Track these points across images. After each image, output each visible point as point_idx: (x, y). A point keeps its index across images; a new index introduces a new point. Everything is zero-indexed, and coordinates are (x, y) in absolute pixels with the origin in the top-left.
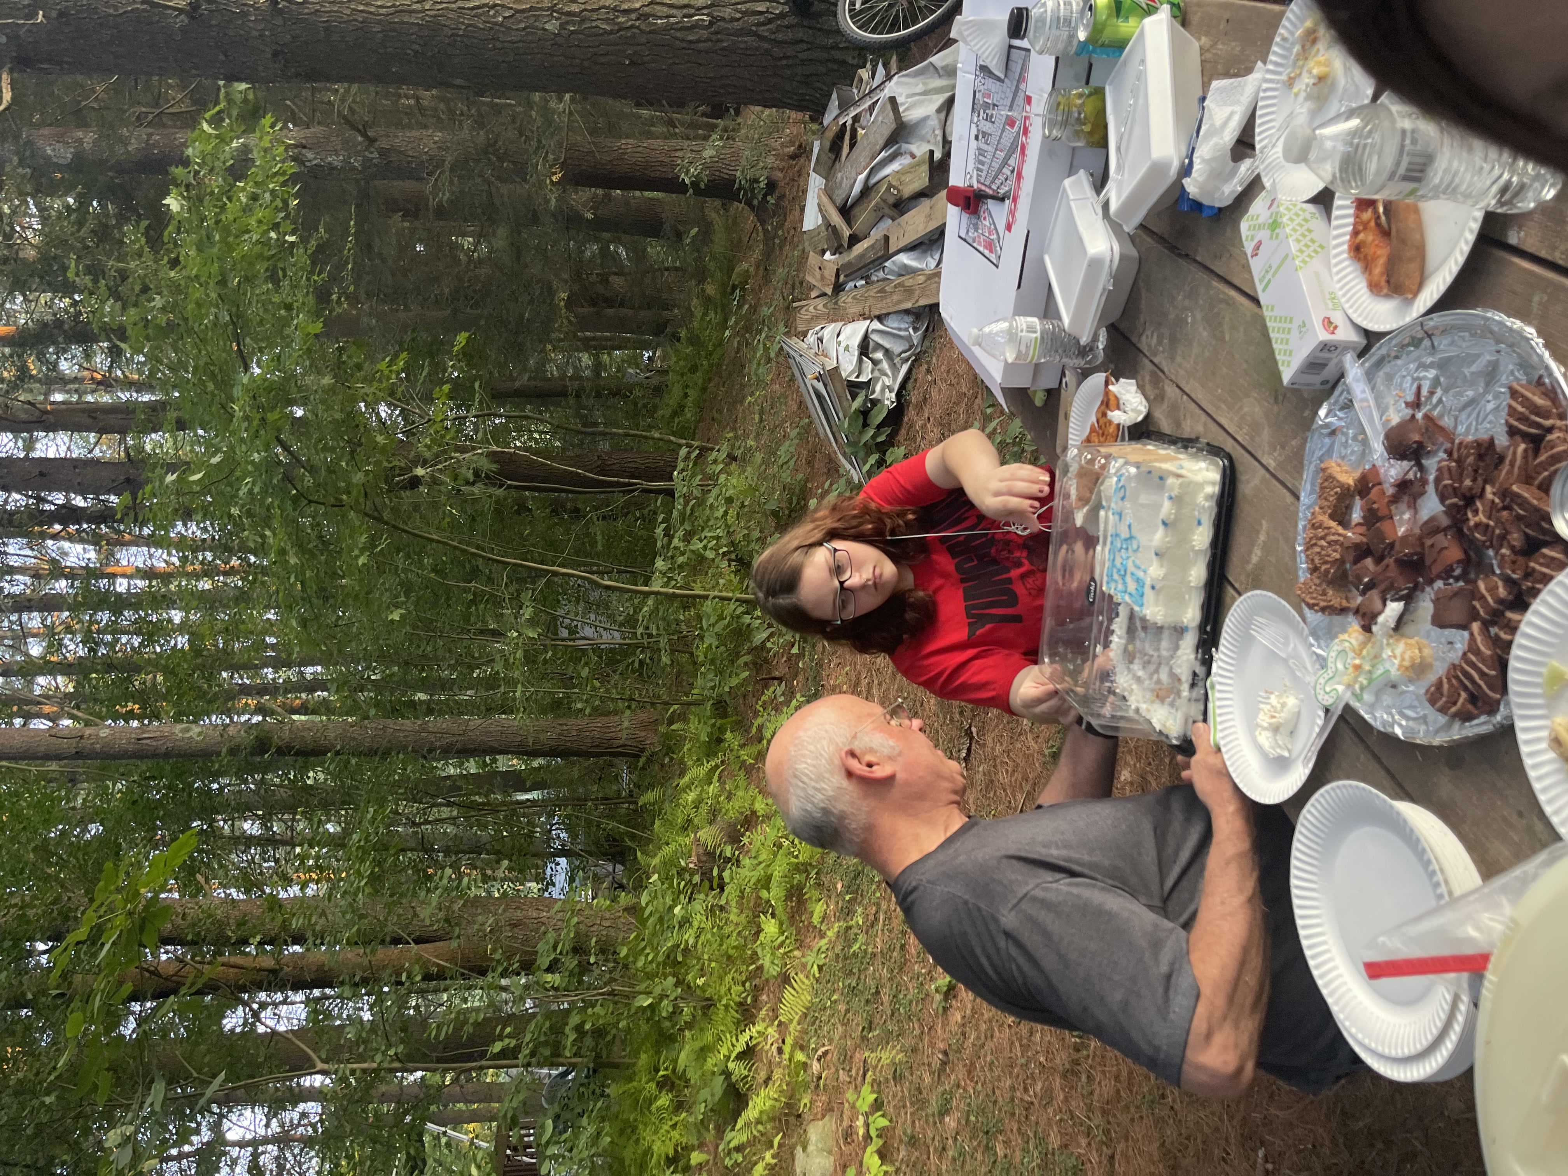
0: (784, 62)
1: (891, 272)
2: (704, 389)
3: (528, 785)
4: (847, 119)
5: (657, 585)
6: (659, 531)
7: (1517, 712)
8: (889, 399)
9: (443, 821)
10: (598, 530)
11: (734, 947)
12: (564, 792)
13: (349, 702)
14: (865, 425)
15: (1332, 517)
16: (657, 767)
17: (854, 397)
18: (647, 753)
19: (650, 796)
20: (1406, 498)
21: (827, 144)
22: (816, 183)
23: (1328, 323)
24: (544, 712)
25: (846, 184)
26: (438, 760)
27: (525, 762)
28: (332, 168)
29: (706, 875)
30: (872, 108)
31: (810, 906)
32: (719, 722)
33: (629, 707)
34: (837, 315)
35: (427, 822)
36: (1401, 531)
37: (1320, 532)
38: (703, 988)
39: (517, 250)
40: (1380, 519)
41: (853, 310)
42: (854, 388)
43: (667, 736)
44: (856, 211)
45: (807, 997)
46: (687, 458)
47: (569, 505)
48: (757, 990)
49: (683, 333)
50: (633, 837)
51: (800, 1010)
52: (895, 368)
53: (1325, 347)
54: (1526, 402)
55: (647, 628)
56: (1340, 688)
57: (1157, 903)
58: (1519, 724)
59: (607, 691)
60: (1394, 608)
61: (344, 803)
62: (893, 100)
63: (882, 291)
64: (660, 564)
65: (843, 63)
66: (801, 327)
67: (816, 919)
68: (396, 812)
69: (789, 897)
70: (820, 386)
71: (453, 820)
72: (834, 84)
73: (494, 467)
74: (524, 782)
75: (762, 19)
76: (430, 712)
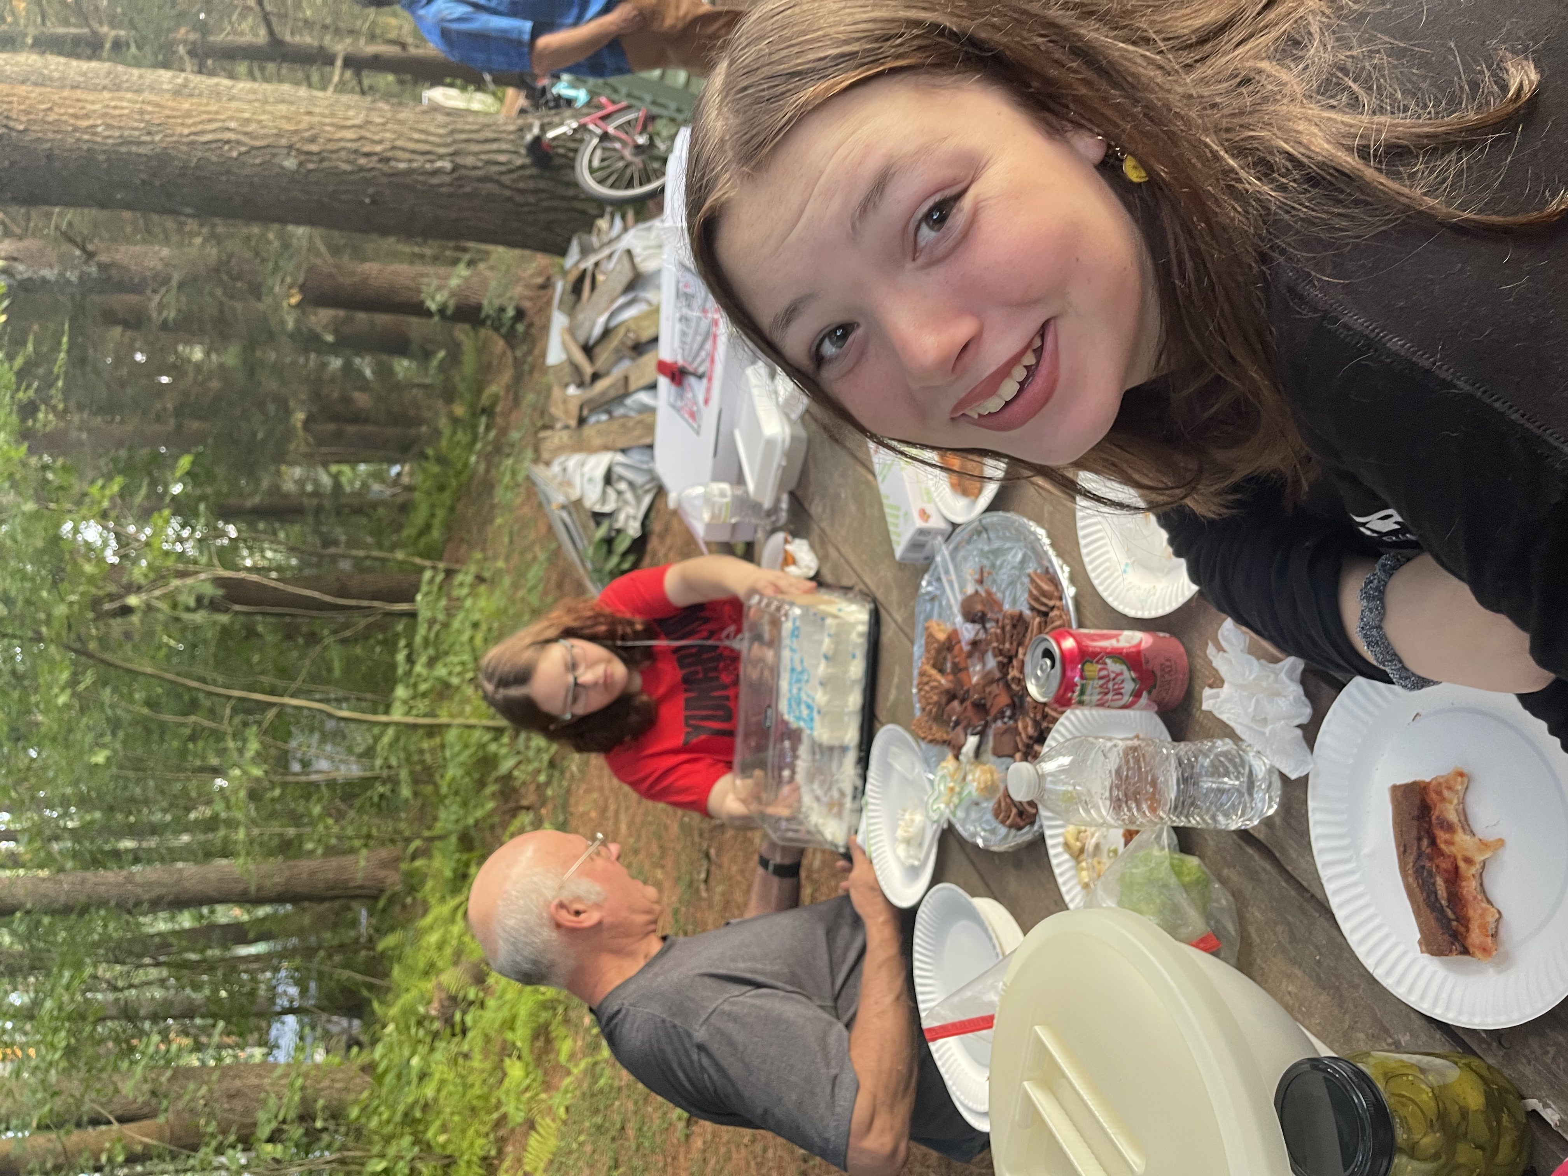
0: (526, 209)
1: (632, 409)
2: (452, 509)
3: (251, 935)
4: (589, 263)
5: (397, 715)
6: (401, 657)
7: (1046, 823)
8: (634, 530)
9: (149, 983)
10: (336, 657)
11: (479, 1097)
12: (294, 941)
13: (42, 854)
14: (610, 552)
15: (934, 666)
16: (397, 909)
17: (598, 524)
18: (388, 894)
19: (389, 941)
20: (977, 654)
21: (569, 287)
22: (559, 321)
23: (924, 515)
24: (270, 853)
25: (587, 324)
26: (145, 914)
27: (248, 912)
28: (44, 281)
29: (448, 1021)
30: (610, 256)
31: (557, 1044)
32: (465, 857)
33: (366, 845)
34: (581, 446)
35: (131, 986)
36: (975, 680)
37: (925, 679)
38: (444, 1146)
39: (251, 368)
40: (960, 670)
41: (597, 442)
42: (598, 517)
43: (410, 874)
44: (597, 350)
45: (553, 1143)
46: (431, 581)
47: (304, 629)
48: (501, 1142)
49: (430, 452)
50: (371, 987)
51: (546, 1157)
52: (638, 499)
53: (922, 532)
54: (1038, 587)
55: (386, 759)
56: (942, 806)
57: (829, 1003)
58: (1048, 833)
59: (343, 828)
60: (972, 741)
61: (33, 968)
62: (629, 252)
63: (623, 426)
64: (401, 692)
65: (584, 213)
66: (545, 455)
67: (563, 1058)
68: (95, 977)
69: (535, 1037)
70: (565, 515)
71: (162, 982)
72: (574, 231)
73: (220, 592)
74: (246, 933)
75: (503, 168)
76: (137, 860)
